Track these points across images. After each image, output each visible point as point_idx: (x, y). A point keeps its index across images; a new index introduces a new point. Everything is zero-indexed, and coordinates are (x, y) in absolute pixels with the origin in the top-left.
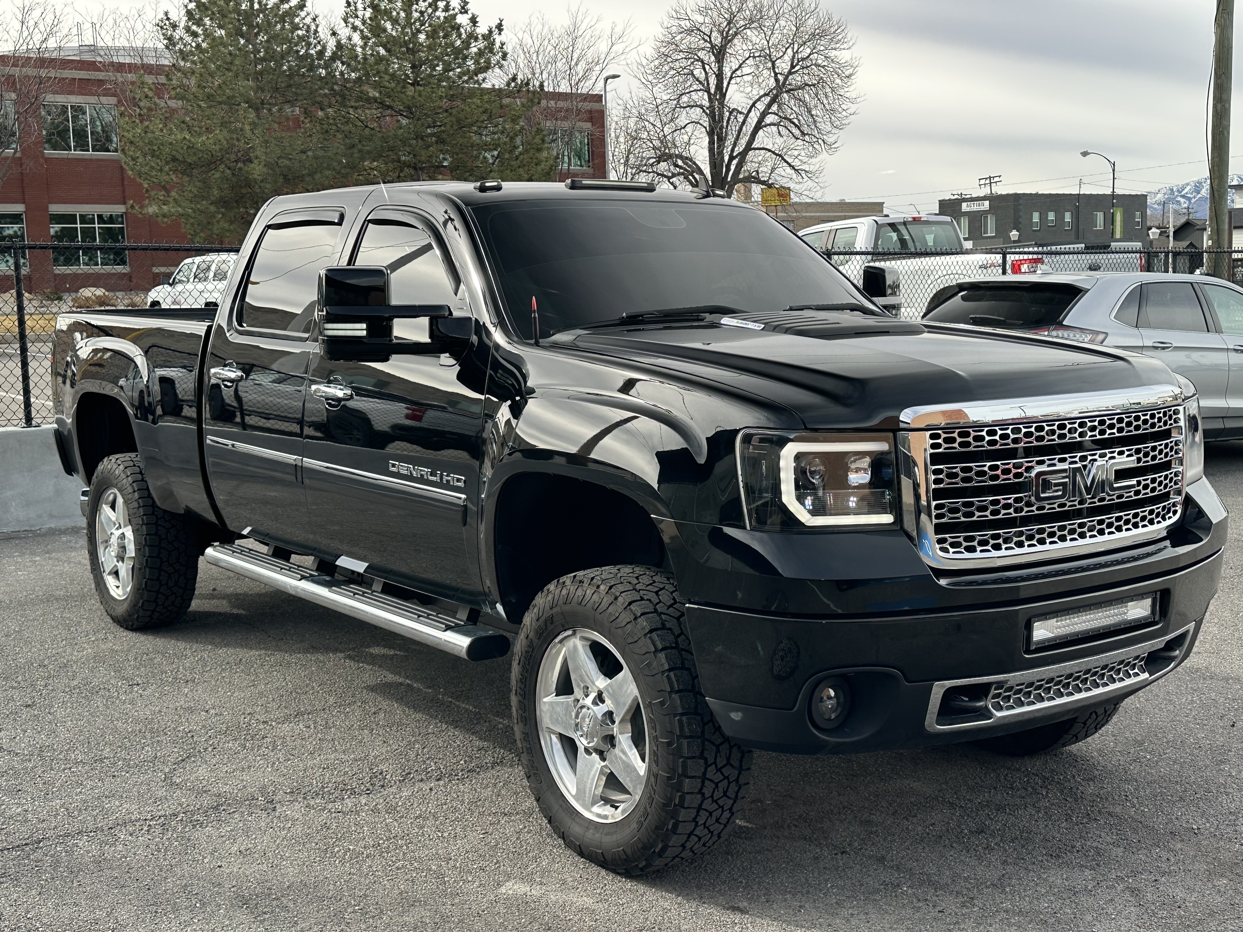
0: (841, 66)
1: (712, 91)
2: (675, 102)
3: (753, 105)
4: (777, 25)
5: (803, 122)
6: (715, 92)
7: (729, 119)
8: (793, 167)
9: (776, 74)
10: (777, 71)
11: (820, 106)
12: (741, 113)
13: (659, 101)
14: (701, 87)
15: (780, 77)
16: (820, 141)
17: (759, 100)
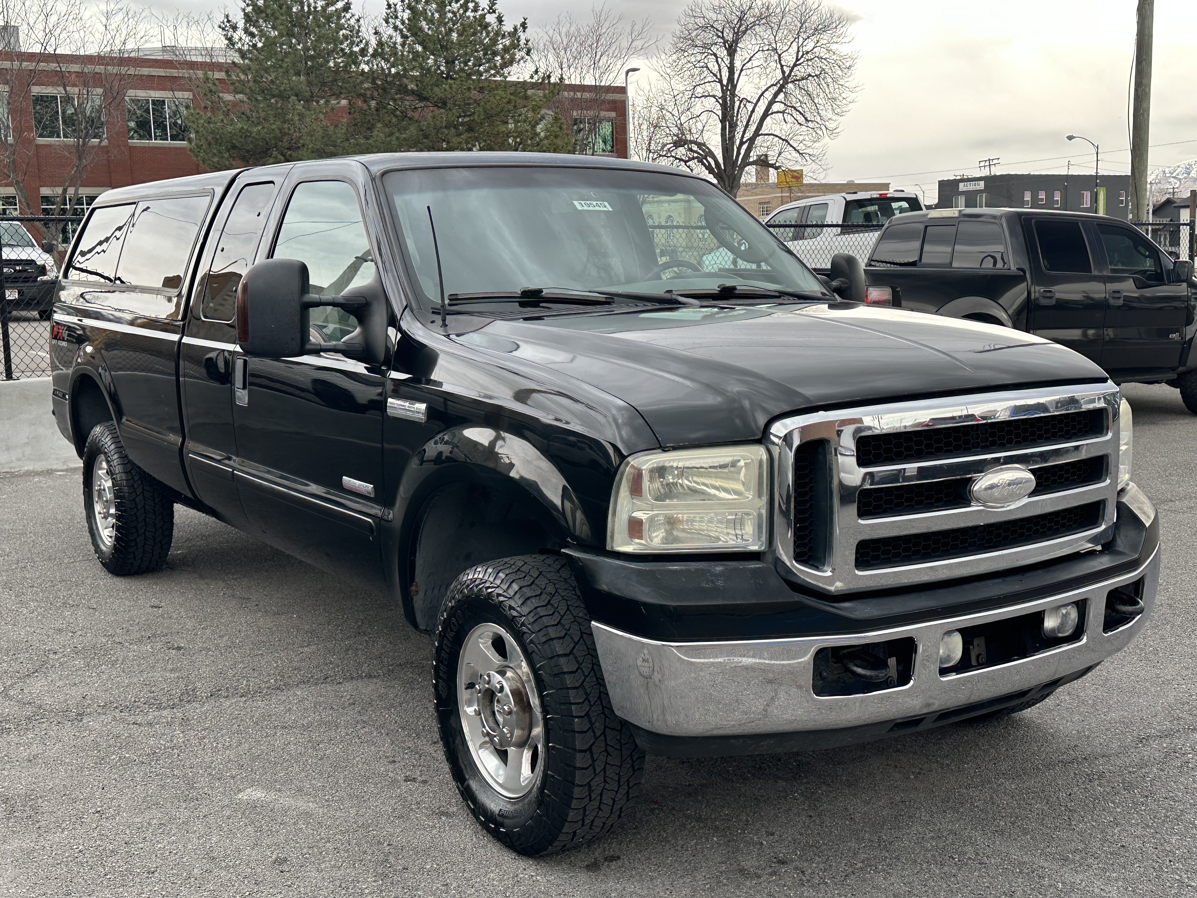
0: (844, 58)
1: (725, 82)
2: (691, 93)
3: (762, 94)
4: (783, 22)
5: (807, 109)
6: (728, 84)
7: (739, 107)
8: (798, 152)
9: (782, 66)
10: (783, 63)
11: (822, 95)
12: (749, 102)
13: (676, 93)
14: (715, 78)
15: (785, 68)
16: (823, 128)
17: (767, 90)
